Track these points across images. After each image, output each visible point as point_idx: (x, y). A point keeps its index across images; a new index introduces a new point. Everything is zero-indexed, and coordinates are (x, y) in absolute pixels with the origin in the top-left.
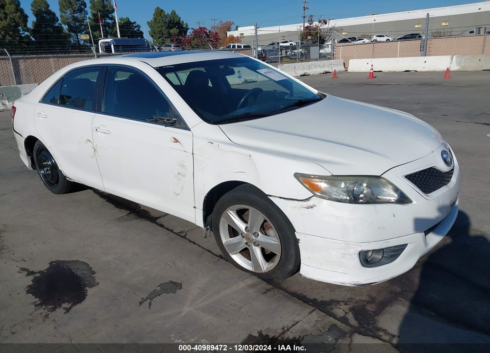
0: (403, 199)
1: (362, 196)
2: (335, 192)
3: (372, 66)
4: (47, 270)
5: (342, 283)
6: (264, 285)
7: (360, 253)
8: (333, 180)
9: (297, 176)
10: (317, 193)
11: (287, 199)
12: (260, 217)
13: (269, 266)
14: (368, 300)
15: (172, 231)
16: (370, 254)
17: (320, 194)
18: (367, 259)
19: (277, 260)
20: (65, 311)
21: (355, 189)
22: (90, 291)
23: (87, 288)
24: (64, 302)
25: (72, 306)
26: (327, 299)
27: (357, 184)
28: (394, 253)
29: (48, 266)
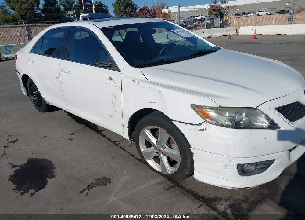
0: (273, 126)
1: (241, 122)
2: (221, 119)
3: (255, 31)
4: (25, 164)
5: (224, 186)
6: (169, 183)
7: (238, 165)
8: (220, 110)
9: (193, 106)
10: (207, 120)
11: (185, 123)
12: (166, 135)
13: (172, 170)
14: (243, 199)
15: (110, 140)
16: (246, 166)
17: (210, 121)
18: (243, 170)
19: (178, 166)
20: (30, 195)
21: (236, 117)
22: (50, 181)
23: (48, 179)
24: (31, 189)
25: (36, 191)
26: (212, 196)
27: (238, 114)
28: (264, 166)
29: (26, 162)
